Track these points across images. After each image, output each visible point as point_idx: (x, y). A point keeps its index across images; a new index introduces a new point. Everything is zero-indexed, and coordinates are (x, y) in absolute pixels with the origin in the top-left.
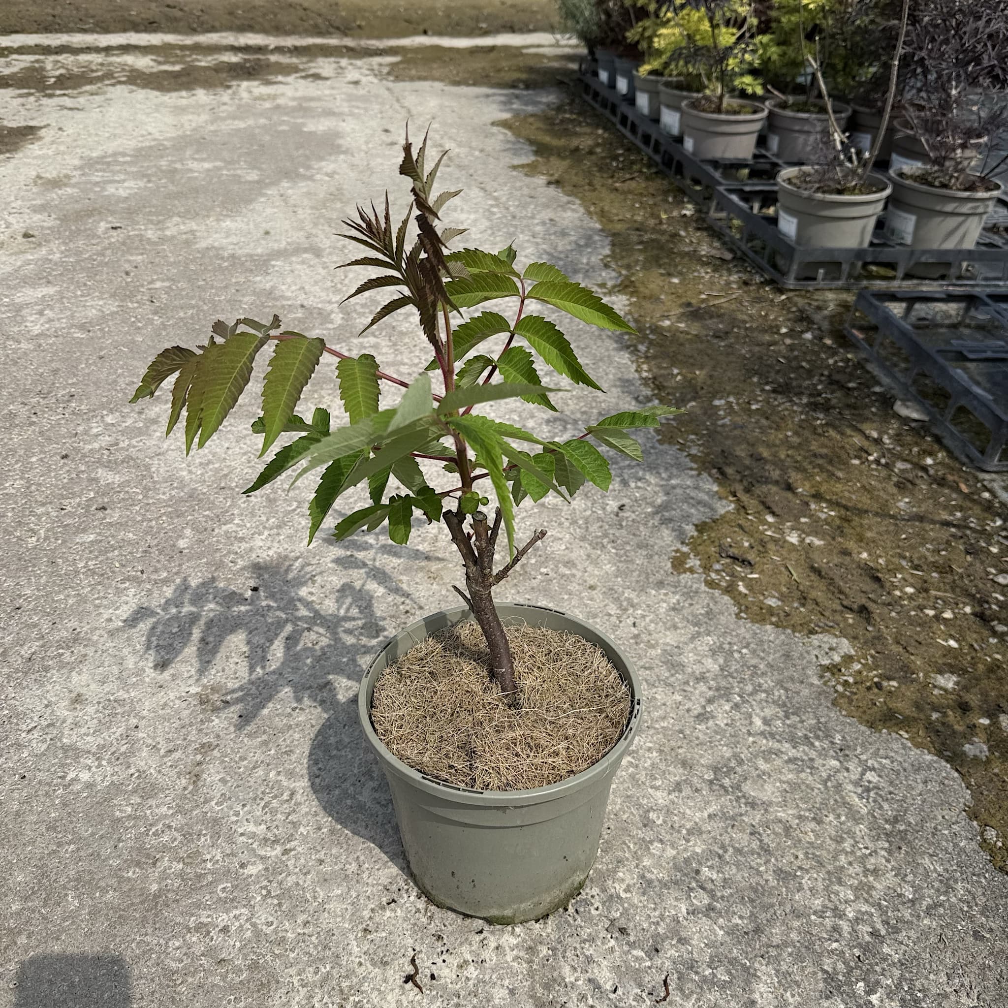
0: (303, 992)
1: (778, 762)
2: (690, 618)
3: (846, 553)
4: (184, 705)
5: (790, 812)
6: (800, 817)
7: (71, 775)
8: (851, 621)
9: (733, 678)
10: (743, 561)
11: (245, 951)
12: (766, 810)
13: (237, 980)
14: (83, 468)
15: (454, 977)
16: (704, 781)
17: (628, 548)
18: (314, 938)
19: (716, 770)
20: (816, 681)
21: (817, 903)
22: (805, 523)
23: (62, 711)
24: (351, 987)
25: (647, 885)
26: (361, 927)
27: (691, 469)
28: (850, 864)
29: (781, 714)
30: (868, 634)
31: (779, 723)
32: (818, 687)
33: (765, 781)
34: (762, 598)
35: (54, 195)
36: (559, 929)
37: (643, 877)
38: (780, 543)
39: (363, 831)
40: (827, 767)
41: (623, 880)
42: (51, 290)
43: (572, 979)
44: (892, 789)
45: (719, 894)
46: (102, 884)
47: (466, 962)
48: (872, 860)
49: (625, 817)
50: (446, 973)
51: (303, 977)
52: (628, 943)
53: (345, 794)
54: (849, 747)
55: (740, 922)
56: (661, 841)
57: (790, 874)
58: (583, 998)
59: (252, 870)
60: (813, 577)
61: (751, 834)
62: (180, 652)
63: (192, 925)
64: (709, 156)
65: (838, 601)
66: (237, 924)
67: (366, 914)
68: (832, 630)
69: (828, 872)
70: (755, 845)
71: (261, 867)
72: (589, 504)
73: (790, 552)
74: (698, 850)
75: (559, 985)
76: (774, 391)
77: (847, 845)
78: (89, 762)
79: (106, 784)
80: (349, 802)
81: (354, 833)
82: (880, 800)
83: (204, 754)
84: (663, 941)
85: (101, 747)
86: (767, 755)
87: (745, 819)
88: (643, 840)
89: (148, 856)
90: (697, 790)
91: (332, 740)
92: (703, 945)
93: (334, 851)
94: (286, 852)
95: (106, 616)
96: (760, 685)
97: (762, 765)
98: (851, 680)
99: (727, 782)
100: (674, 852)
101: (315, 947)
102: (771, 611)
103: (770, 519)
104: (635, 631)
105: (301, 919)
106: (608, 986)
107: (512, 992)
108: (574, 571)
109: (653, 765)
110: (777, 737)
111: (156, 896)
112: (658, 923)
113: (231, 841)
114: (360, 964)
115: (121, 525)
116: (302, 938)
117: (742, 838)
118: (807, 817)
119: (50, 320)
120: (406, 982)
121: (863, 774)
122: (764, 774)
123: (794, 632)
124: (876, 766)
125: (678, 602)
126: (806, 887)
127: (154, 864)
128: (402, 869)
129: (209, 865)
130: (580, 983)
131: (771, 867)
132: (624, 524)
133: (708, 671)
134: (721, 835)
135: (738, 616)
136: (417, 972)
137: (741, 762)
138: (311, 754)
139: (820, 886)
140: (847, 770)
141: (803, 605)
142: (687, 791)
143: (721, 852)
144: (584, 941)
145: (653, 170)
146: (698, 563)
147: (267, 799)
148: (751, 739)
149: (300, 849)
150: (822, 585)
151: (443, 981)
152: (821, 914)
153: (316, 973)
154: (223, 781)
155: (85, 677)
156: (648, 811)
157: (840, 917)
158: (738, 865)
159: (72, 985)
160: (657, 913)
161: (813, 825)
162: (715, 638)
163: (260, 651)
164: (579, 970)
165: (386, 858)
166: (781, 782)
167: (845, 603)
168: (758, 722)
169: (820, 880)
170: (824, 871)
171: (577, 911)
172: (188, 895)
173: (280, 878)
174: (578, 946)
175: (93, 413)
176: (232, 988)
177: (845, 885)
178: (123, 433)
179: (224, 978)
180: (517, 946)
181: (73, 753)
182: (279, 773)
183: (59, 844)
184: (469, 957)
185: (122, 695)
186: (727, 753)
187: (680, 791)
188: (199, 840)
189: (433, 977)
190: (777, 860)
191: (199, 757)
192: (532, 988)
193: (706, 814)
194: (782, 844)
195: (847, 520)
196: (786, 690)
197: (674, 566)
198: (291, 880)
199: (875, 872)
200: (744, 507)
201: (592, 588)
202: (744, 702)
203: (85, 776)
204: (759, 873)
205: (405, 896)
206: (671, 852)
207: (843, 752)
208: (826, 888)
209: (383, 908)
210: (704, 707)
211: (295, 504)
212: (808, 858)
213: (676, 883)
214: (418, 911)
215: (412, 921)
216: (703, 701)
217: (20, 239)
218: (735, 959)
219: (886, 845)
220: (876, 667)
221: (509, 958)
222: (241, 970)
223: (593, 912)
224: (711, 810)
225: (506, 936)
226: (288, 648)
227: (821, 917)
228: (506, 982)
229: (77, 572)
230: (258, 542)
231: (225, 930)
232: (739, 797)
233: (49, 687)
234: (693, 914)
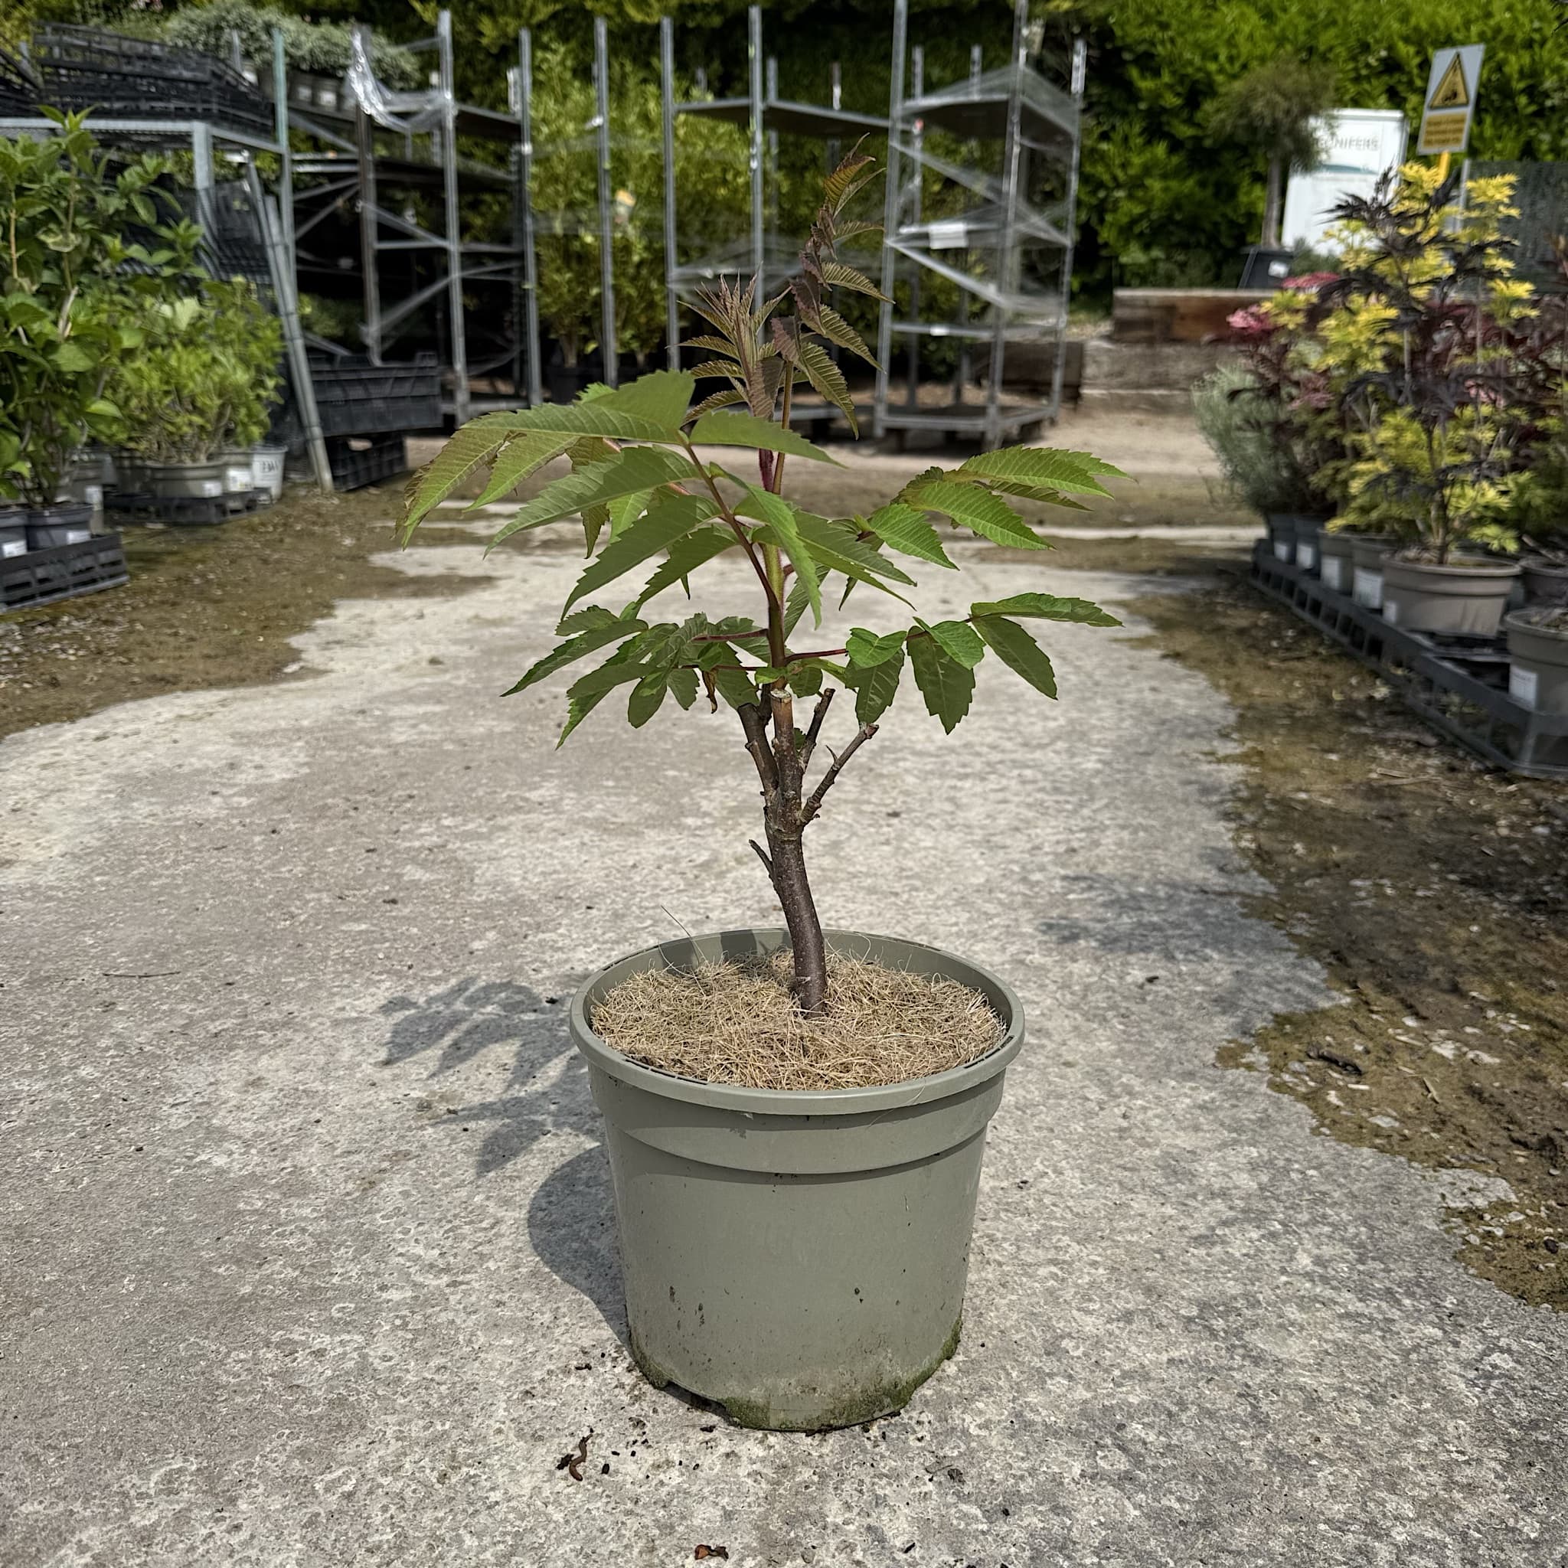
0: (395, 1445)
1: (1324, 1314)
2: (1227, 1121)
3: (1538, 1077)
4: (395, 1107)
5: (1326, 1380)
6: (1342, 1390)
7: (204, 1157)
8: (1521, 1160)
9: (1278, 1200)
10: (1345, 1066)
11: (335, 1383)
12: (1279, 1371)
13: (306, 1412)
14: (388, 862)
15: (641, 1476)
16: (1178, 1316)
17: (1147, 1027)
18: (443, 1388)
19: (1204, 1306)
20: (1432, 1226)
21: (1338, 1510)
22: (1474, 1035)
23: (230, 1093)
24: (470, 1456)
25: (1020, 1425)
26: (522, 1388)
27: (1288, 950)
28: (1423, 1468)
29: (1352, 1256)
30: (1550, 1180)
31: (1344, 1267)
32: (1434, 1233)
33: (1291, 1334)
34: (1365, 1114)
35: (486, 633)
36: (843, 1452)
37: (1019, 1415)
38: (1421, 1054)
39: (580, 1280)
40: (1418, 1334)
41: (981, 1412)
42: (438, 708)
43: (839, 1520)
44: (1537, 1383)
45: (1150, 1462)
46: (178, 1274)
47: (669, 1463)
48: (1468, 1471)
49: (1017, 1337)
50: (629, 1470)
51: (405, 1428)
52: (957, 1494)
53: (576, 1236)
54: (1467, 1316)
55: (1177, 1506)
56: (1070, 1378)
57: (1296, 1460)
58: (847, 1547)
59: (394, 1295)
60: (1468, 1100)
61: (1240, 1395)
62: (416, 1052)
63: (275, 1339)
64: (1423, 627)
65: (1505, 1133)
66: (340, 1350)
67: (538, 1375)
68: (1483, 1167)
69: (1374, 1472)
70: (1242, 1410)
71: (409, 1294)
72: (1098, 970)
73: (1434, 1065)
74: (1134, 1400)
75: (815, 1523)
76: (1463, 882)
77: (1423, 1442)
78: (234, 1147)
79: (244, 1172)
80: (575, 1245)
81: (565, 1280)
82: (1509, 1394)
83: (393, 1163)
84: (1022, 1503)
85: (258, 1135)
86: (1305, 1303)
87: (1237, 1375)
88: (1039, 1370)
89: (256, 1256)
90: (1160, 1326)
91: (584, 1175)
92: (1094, 1523)
93: (525, 1296)
94: (454, 1284)
95: (339, 1005)
96: (1324, 1216)
97: (1292, 1312)
98: (1499, 1232)
99: (1219, 1324)
100: (1088, 1395)
101: (441, 1398)
102: (1377, 1132)
103: (1410, 1022)
104: (1125, 1124)
105: (434, 1363)
106: (899, 1542)
107: (728, 1515)
108: (1045, 1041)
109: (1092, 1284)
110: (1334, 1283)
111: (243, 1299)
112: (1022, 1478)
113: (380, 1259)
114: (499, 1431)
115: (409, 920)
116: (427, 1384)
117: (1221, 1399)
118: (1357, 1393)
119: (421, 733)
120: (560, 1467)
121: (1485, 1354)
122: (1292, 1324)
123: (1410, 1160)
124: (1515, 1347)
125: (1213, 1100)
126: (1321, 1483)
127: (260, 1265)
128: (619, 1334)
129: (336, 1280)
130: (851, 1527)
131: (1262, 1444)
132: (1149, 998)
133: (1236, 1187)
134: (1182, 1388)
135: (1315, 1132)
136: (583, 1459)
137: (1255, 1304)
138: (545, 1185)
139: (1352, 1486)
140: (1456, 1344)
141: (1438, 1131)
142: (1140, 1323)
143: (1174, 1409)
144: (881, 1476)
145: (1337, 650)
146: (1265, 1059)
147: (457, 1222)
148: (1284, 1279)
149: (476, 1285)
150: (1483, 1112)
151: (620, 1478)
152: (1341, 1527)
153: (426, 1428)
154: (406, 1194)
155: (278, 1062)
156: (1062, 1337)
157: (1378, 1537)
158: (1200, 1432)
159: (75, 1373)
160: (1025, 1465)
161: (1364, 1404)
162: (1264, 1151)
163: (527, 1066)
164: (856, 1510)
165: (601, 1317)
166: (1320, 1339)
167: (1516, 1135)
168: (1304, 1261)
169: (1353, 1479)
170: (1364, 1468)
171: (884, 1436)
172: (289, 1306)
173: (430, 1311)
174: (867, 1480)
175: (429, 814)
176: (294, 1420)
177: (1402, 1495)
178: (456, 836)
179: (287, 1406)
180: (763, 1460)
181: (218, 1136)
182: (488, 1198)
183: (146, 1224)
184: (676, 1458)
185: (318, 1086)
186: (1233, 1288)
187: (1129, 1322)
188: (337, 1250)
189: (606, 1469)
190: (1277, 1436)
191: (385, 1165)
192: (765, 1517)
193: (1164, 1357)
194: (1296, 1419)
195: (1551, 1038)
196: (1372, 1228)
197: (1220, 1057)
198: (443, 1317)
199: (1470, 1489)
200: (1367, 1003)
201: (1068, 1064)
202: (1287, 1232)
203: (220, 1161)
204: (1236, 1447)
205: (609, 1364)
206: (1084, 1394)
207: (1454, 1321)
208: (1362, 1493)
209: (566, 1371)
210: (1213, 1229)
211: (649, 922)
212: (1338, 1445)
213: (1077, 1434)
214: (622, 1386)
215: (606, 1397)
216: (1213, 1222)
217: (424, 664)
218: (1149, 1553)
219: (1504, 1456)
220: (1554, 1223)
221: (742, 1472)
222: (317, 1404)
223: (913, 1442)
224: (1175, 1354)
225: (750, 1444)
226: (569, 1068)
227: (1339, 1529)
228: (725, 1501)
229: (324, 959)
230: (580, 954)
231: (320, 1353)
232: (1234, 1346)
233: (225, 1065)
234: (1092, 1478)
